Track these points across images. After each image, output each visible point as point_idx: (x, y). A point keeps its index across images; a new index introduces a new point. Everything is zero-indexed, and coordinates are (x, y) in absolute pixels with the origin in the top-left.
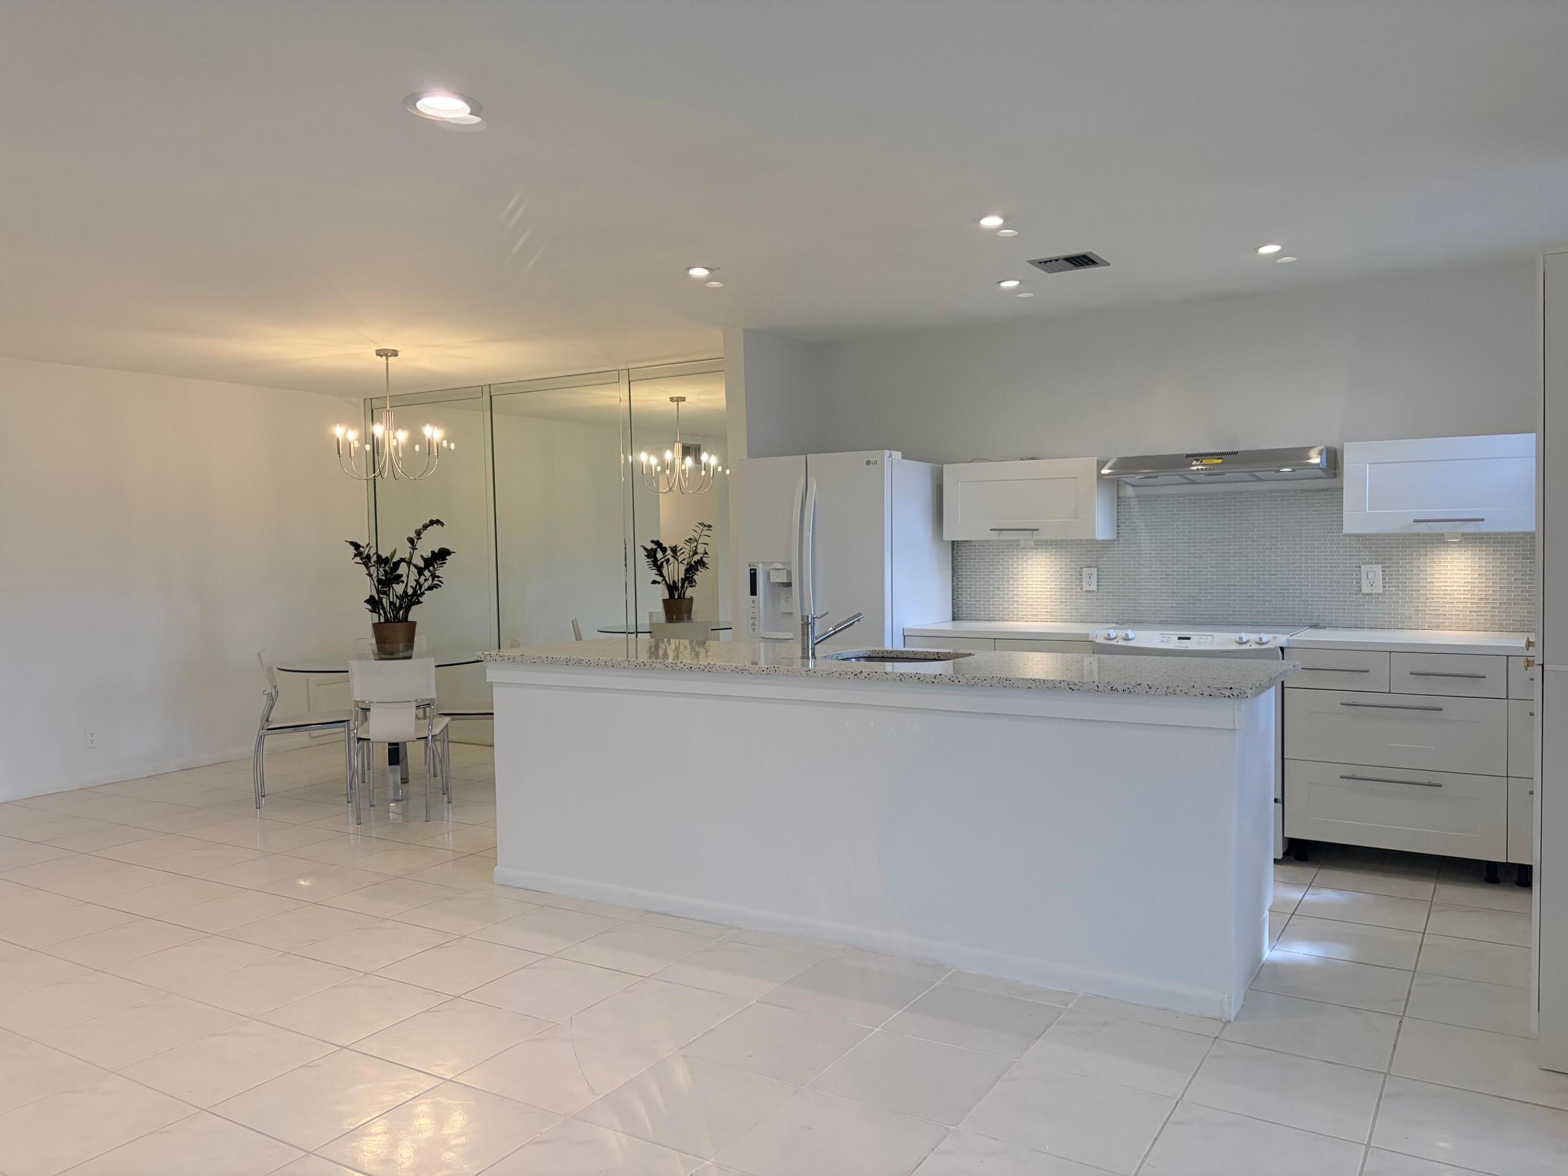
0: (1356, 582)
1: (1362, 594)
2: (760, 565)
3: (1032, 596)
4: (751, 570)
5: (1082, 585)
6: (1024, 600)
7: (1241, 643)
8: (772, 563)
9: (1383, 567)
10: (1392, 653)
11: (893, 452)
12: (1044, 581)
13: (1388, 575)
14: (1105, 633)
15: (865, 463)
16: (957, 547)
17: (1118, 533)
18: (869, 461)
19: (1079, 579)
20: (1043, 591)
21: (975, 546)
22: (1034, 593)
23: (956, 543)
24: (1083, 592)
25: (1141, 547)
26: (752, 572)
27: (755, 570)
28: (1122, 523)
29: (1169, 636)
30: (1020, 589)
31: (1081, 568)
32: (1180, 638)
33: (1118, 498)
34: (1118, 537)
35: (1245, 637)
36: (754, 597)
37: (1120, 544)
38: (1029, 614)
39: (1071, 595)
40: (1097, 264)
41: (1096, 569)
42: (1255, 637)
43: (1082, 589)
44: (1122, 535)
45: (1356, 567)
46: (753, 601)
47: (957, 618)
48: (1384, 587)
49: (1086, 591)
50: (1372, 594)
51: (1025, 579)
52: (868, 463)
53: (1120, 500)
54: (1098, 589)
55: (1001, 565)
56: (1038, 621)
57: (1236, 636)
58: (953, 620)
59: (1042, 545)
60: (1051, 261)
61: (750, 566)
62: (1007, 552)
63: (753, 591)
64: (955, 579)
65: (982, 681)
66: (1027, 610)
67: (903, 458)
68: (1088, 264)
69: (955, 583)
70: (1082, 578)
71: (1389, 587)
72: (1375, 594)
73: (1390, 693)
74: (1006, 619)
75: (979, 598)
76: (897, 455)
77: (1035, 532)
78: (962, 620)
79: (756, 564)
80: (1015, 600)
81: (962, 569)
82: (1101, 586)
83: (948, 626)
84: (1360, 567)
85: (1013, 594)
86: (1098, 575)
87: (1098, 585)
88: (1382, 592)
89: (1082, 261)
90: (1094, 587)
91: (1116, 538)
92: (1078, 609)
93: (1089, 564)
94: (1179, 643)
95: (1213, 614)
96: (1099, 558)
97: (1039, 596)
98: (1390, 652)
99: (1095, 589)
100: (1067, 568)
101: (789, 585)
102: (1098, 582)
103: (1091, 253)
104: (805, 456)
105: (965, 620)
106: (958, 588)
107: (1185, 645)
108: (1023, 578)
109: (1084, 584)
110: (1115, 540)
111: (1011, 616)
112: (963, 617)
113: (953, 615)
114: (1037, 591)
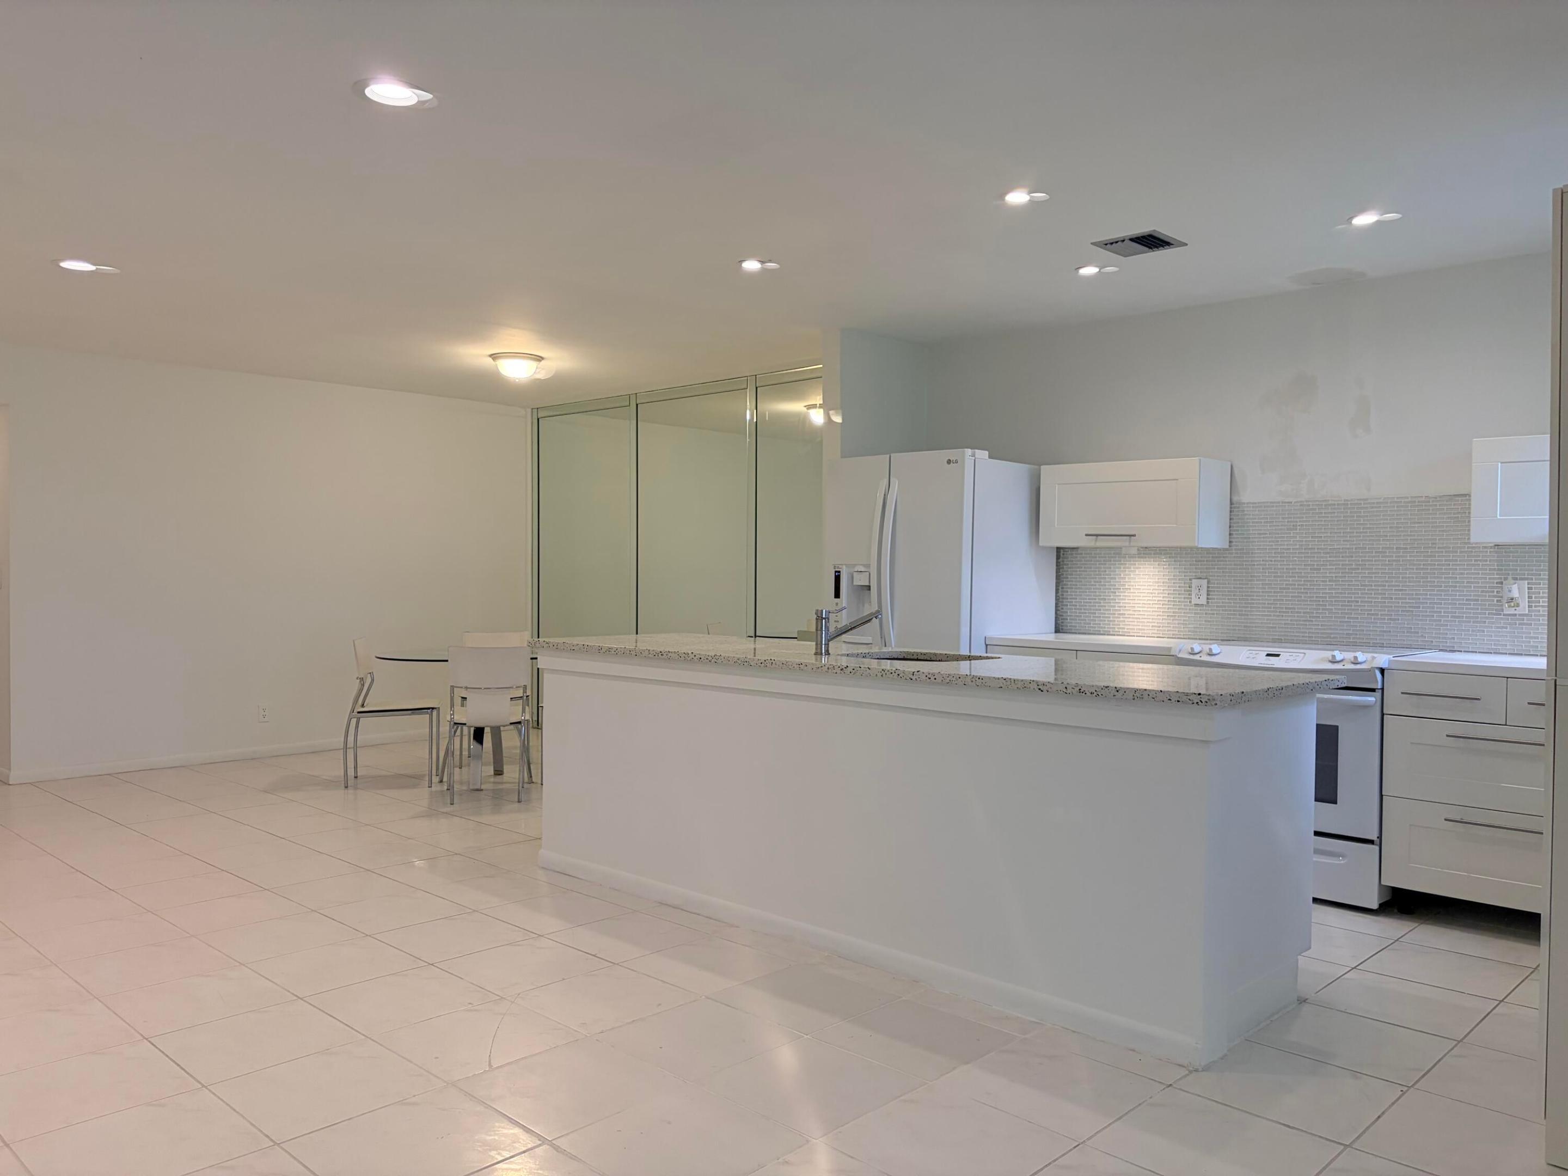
0: (1497, 601)
1: (1504, 615)
3: (1139, 609)
4: (836, 572)
5: (1191, 598)
6: (1131, 612)
7: (1333, 661)
9: (1528, 584)
10: (1511, 680)
11: (976, 451)
12: (1152, 593)
13: (1534, 593)
14: (1189, 647)
15: (946, 462)
16: (1063, 554)
17: (1230, 542)
18: (950, 460)
19: (1188, 591)
20: (1150, 604)
21: (1082, 554)
22: (1141, 605)
23: (1062, 550)
24: (1191, 606)
25: (1254, 557)
28: (1235, 531)
29: (1257, 652)
30: (1127, 601)
31: (1190, 580)
32: (1268, 655)
33: (1231, 503)
34: (1230, 546)
35: (1339, 656)
37: (1232, 554)
38: (1135, 628)
39: (1179, 609)
40: (1172, 244)
41: (1206, 580)
42: (1349, 656)
43: (1190, 602)
44: (1234, 544)
45: (1497, 583)
46: (837, 604)
47: (1061, 630)
48: (1529, 606)
49: (1195, 604)
50: (1515, 615)
51: (1132, 591)
52: (949, 462)
53: (1232, 506)
54: (1208, 602)
55: (1107, 575)
56: (1144, 637)
57: (1328, 654)
58: (1056, 632)
59: (1151, 554)
60: (1117, 242)
61: (835, 568)
62: (1114, 561)
64: (1060, 589)
66: (1133, 624)
67: (990, 457)
68: (1162, 245)
69: (1057, 593)
70: (1191, 591)
71: (1535, 606)
72: (1520, 615)
73: (1506, 725)
74: (1111, 633)
75: (1084, 609)
76: (983, 454)
77: (1132, 537)
78: (1067, 633)
80: (1121, 612)
81: (1068, 578)
82: (1211, 599)
83: (1051, 637)
84: (1502, 583)
85: (1120, 607)
86: (1208, 587)
87: (1208, 599)
88: (1527, 612)
89: (1151, 242)
90: (1203, 600)
91: (1227, 547)
92: (1186, 624)
93: (1199, 575)
94: (1266, 660)
96: (1209, 568)
97: (1146, 609)
98: (1507, 678)
99: (1205, 603)
100: (1175, 579)
102: (1208, 595)
103: (1154, 230)
104: (888, 456)
105: (1069, 633)
106: (1062, 598)
107: (1274, 662)
108: (1130, 589)
109: (1193, 596)
110: (1227, 549)
111: (1116, 630)
112: (1066, 630)
113: (1056, 627)
114: (1144, 604)
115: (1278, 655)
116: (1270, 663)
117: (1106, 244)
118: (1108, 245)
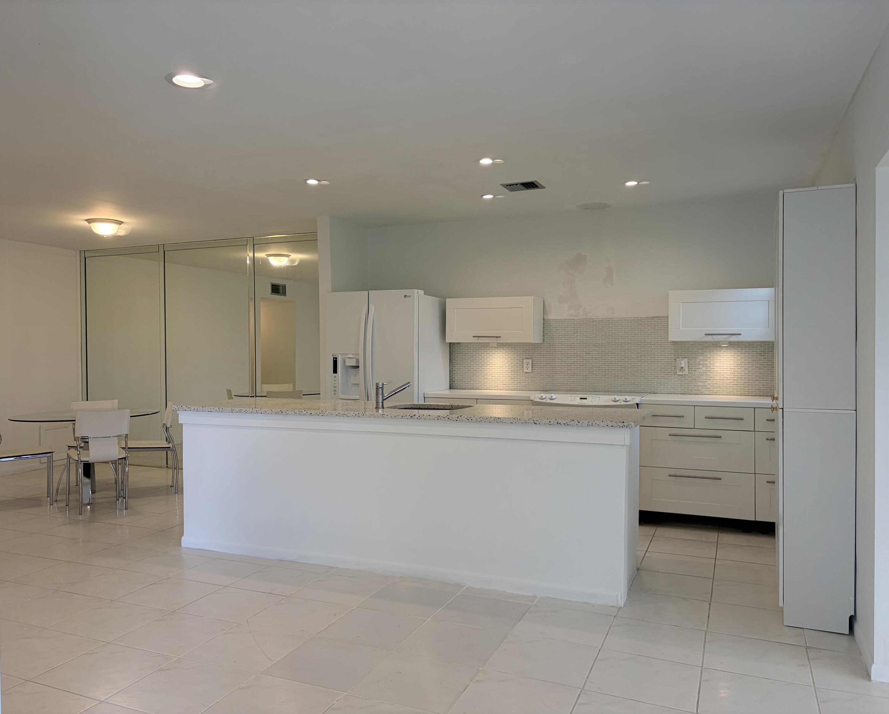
0: (674, 368)
1: (677, 375)
2: (339, 355)
3: (495, 375)
5: (523, 369)
6: (491, 377)
7: (615, 401)
8: (347, 354)
9: (688, 360)
10: (695, 407)
11: (419, 290)
12: (502, 367)
13: (691, 364)
14: (539, 396)
15: (403, 296)
16: (452, 346)
17: (543, 340)
18: (406, 295)
19: (521, 365)
20: (501, 372)
21: (463, 346)
22: (496, 373)
23: (451, 344)
24: (523, 373)
25: (556, 347)
26: (335, 359)
27: (336, 358)
28: (545, 334)
29: (575, 397)
30: (488, 371)
31: (523, 359)
32: (581, 399)
33: (544, 320)
34: (543, 342)
35: (618, 398)
36: (335, 374)
37: (544, 345)
38: (493, 385)
39: (517, 375)
40: (539, 187)
41: (531, 360)
42: (622, 398)
43: (523, 371)
44: (545, 341)
45: (674, 360)
46: (335, 377)
47: (452, 388)
48: (689, 371)
49: (525, 372)
50: (682, 375)
51: (491, 365)
52: (405, 296)
53: (544, 321)
54: (532, 371)
55: (477, 357)
56: (498, 390)
57: (612, 397)
58: (450, 388)
59: (501, 346)
60: (513, 185)
61: (333, 355)
62: (481, 350)
63: (335, 371)
64: (451, 365)
65: (485, 419)
66: (492, 383)
67: (424, 294)
68: (534, 187)
69: (451, 367)
70: (523, 365)
71: (691, 371)
72: (684, 375)
73: (694, 428)
74: (480, 388)
75: (465, 376)
76: (421, 292)
77: (498, 338)
78: (455, 389)
79: (337, 355)
80: (485, 377)
81: (455, 359)
82: (534, 369)
83: (447, 392)
84: (676, 360)
85: (484, 374)
86: (532, 363)
87: (532, 369)
88: (687, 374)
89: (530, 185)
90: (530, 370)
91: (542, 342)
92: (520, 383)
93: (527, 357)
94: (580, 401)
95: (596, 386)
96: (533, 354)
97: (499, 375)
98: (695, 406)
99: (530, 371)
100: (515, 359)
101: (357, 367)
102: (532, 367)
103: (536, 181)
104: (367, 292)
105: (457, 389)
106: (453, 370)
107: (584, 402)
108: (490, 365)
109: (524, 368)
110: (541, 344)
111: (483, 386)
112: (455, 387)
113: (450, 386)
114: (498, 372)
115: (586, 399)
116: (582, 402)
117: (507, 185)
118: (509, 186)
